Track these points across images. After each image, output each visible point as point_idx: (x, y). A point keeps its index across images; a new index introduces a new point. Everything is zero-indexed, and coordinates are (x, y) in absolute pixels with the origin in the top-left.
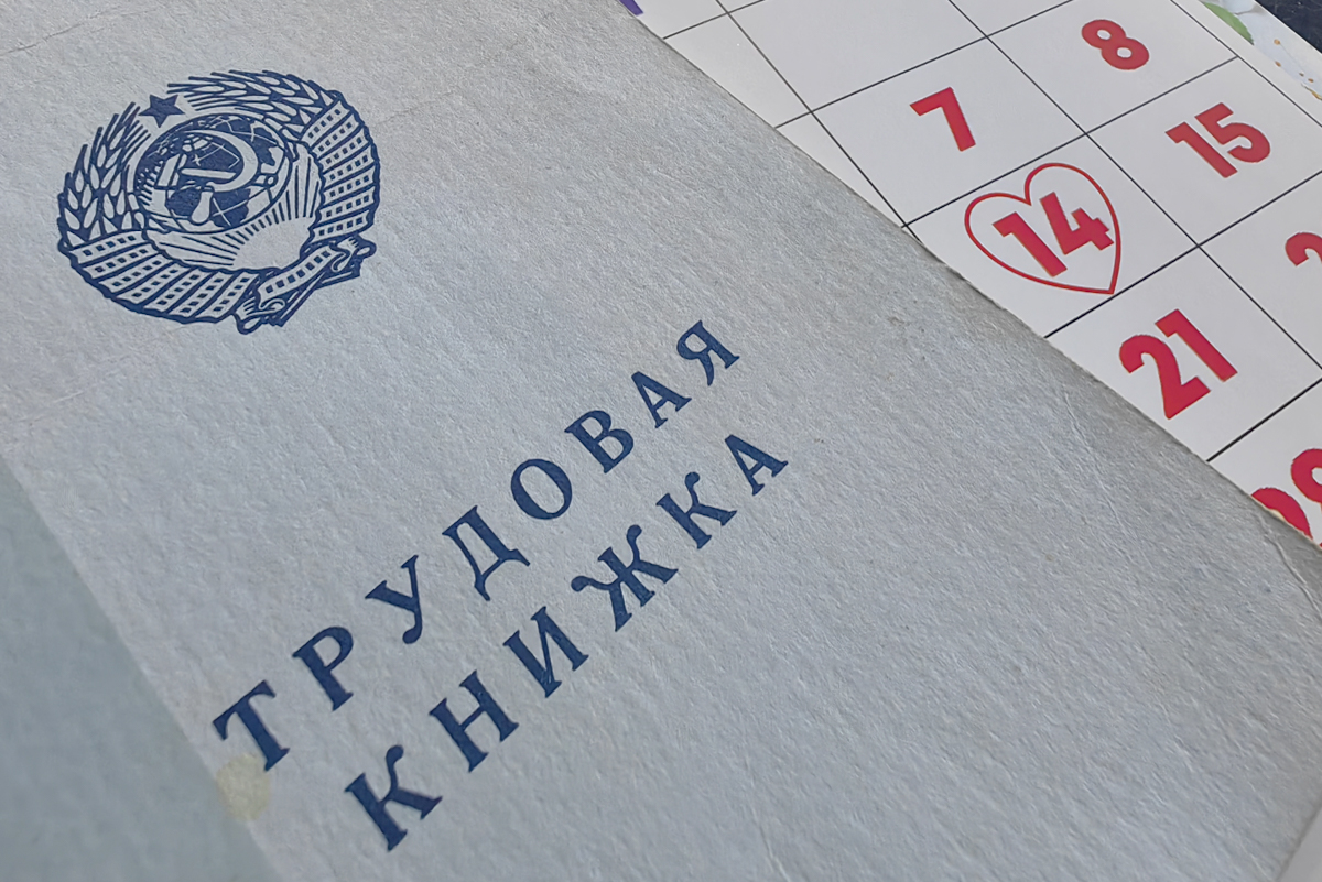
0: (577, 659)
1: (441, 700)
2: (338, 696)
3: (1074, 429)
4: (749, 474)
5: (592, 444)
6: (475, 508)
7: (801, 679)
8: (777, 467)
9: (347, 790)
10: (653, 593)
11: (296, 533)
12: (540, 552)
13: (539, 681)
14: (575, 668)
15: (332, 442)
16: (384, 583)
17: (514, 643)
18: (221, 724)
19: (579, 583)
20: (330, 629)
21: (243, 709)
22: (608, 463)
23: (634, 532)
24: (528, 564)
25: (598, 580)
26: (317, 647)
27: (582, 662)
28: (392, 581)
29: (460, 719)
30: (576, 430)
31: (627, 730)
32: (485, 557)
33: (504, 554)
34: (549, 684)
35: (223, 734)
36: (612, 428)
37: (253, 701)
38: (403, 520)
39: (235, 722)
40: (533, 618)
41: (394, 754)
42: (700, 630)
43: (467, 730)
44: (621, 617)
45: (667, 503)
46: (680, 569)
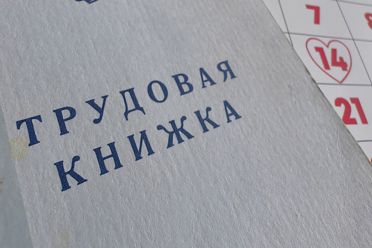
0: (151, 152)
1: (99, 147)
2: (64, 131)
3: (338, 145)
4: (228, 116)
5: (179, 85)
6: (133, 88)
7: (224, 190)
8: (238, 117)
9: (55, 164)
10: (184, 141)
11: (70, 71)
12: (150, 112)
13: (135, 154)
14: (149, 155)
15: (93, 47)
16: (94, 100)
17: (131, 138)
18: (19, 124)
19: (160, 127)
20: (70, 107)
21: (29, 122)
22: (182, 93)
23: (183, 119)
24: (145, 114)
25: (167, 129)
26: (63, 111)
27: (152, 154)
28: (97, 100)
29: (103, 156)
30: (176, 77)
31: (160, 183)
32: (131, 106)
33: (138, 107)
34: (138, 156)
35: (18, 128)
36: (188, 82)
37: (33, 120)
38: (108, 83)
39: (24, 125)
40: (141, 132)
41: (76, 159)
42: (195, 160)
43: (104, 161)
44: (170, 144)
45: (198, 113)
46: (195, 137)
